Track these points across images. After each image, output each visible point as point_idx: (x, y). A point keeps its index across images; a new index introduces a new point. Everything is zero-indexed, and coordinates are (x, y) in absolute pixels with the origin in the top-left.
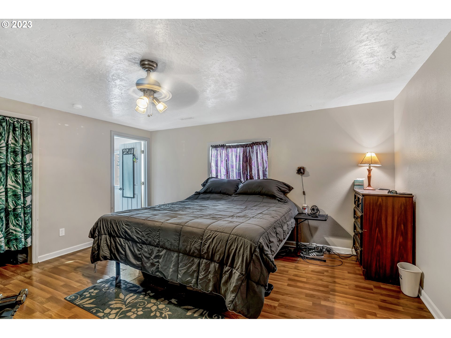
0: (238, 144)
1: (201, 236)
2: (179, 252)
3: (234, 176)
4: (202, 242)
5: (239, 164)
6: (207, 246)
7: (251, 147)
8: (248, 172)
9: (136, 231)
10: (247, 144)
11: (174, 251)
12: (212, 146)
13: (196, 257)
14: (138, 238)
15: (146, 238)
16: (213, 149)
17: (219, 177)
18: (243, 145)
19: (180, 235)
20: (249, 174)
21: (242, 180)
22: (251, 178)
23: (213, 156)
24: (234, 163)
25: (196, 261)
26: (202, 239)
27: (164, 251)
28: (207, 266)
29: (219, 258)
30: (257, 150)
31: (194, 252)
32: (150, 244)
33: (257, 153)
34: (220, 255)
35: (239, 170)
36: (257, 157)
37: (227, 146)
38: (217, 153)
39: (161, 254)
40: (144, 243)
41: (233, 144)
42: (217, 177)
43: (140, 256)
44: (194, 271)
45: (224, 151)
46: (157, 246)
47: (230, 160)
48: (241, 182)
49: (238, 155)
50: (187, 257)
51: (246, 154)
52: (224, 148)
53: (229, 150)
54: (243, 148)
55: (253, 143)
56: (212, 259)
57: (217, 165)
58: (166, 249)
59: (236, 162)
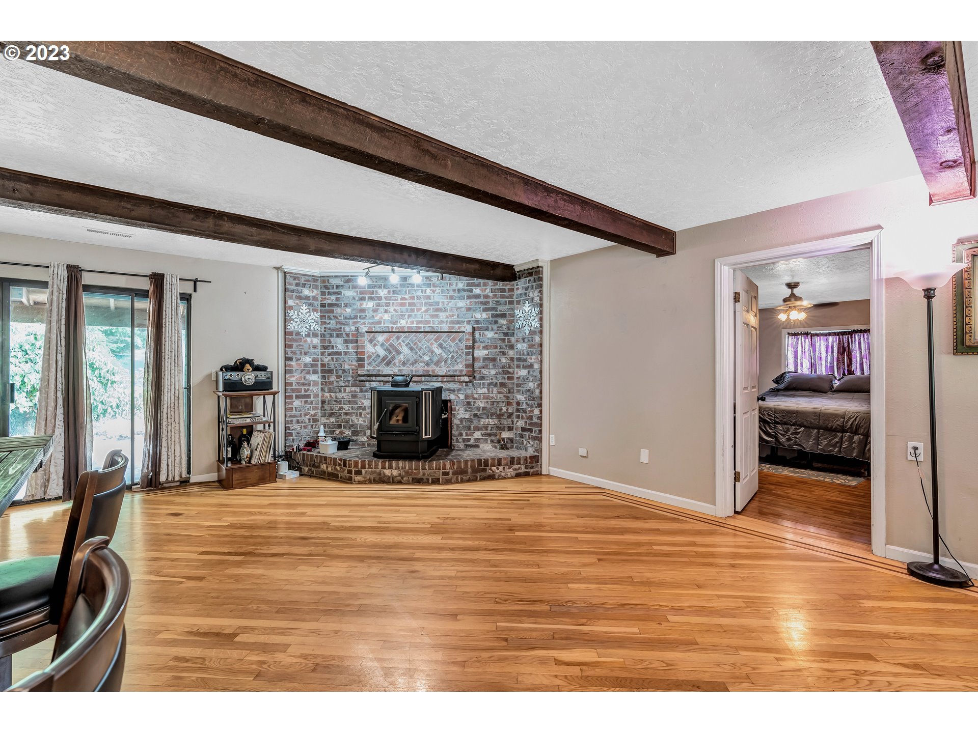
0: (830, 331)
1: (843, 416)
2: (819, 428)
3: (822, 370)
4: (844, 421)
5: (832, 356)
6: (850, 423)
7: (851, 336)
8: (846, 366)
9: (767, 414)
10: (845, 332)
11: (813, 428)
12: (788, 334)
13: (838, 432)
14: (770, 419)
15: (781, 419)
16: (790, 337)
17: (799, 371)
18: (839, 332)
19: (819, 416)
20: (846, 369)
21: (836, 374)
22: (851, 372)
23: (790, 345)
24: (824, 355)
25: (839, 434)
26: (844, 418)
27: (802, 429)
28: (851, 439)
29: (864, 431)
30: (860, 339)
31: (836, 428)
32: (785, 423)
33: (860, 343)
34: (865, 429)
35: (832, 362)
36: (860, 348)
37: (813, 334)
38: (797, 343)
39: (799, 431)
40: (778, 423)
41: (822, 332)
42: (796, 372)
43: (774, 434)
44: (837, 442)
45: (807, 340)
46: (794, 425)
47: (817, 351)
48: (835, 378)
49: (830, 345)
50: (828, 432)
51: (843, 344)
52: (807, 336)
53: (816, 339)
54: (838, 337)
55: (854, 330)
56: (856, 433)
57: (796, 357)
58: (805, 426)
59: (827, 353)
